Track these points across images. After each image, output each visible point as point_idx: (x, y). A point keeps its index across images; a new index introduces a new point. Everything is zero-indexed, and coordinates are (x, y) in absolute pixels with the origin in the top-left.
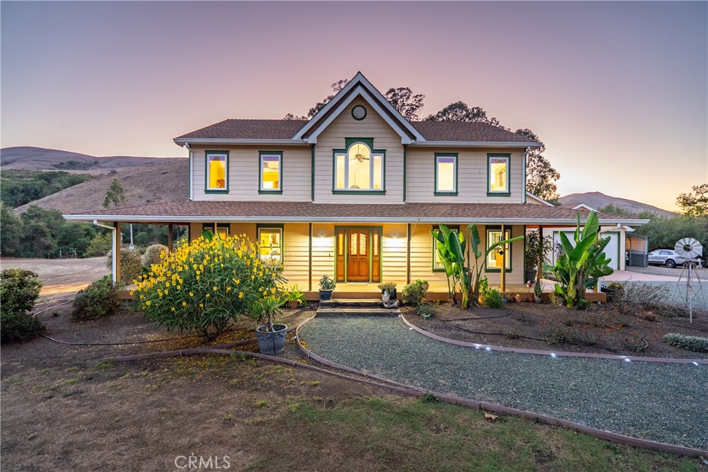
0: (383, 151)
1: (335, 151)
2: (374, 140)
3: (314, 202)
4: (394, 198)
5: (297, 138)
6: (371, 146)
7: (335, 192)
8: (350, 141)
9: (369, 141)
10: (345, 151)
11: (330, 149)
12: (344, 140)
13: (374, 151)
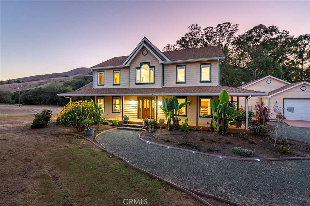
0: (154, 67)
1: (136, 68)
2: (150, 63)
3: (129, 88)
4: (158, 85)
5: (124, 65)
6: (149, 65)
7: (136, 84)
8: (142, 64)
9: (148, 63)
10: (140, 68)
11: (135, 68)
12: (140, 64)
13: (150, 67)
